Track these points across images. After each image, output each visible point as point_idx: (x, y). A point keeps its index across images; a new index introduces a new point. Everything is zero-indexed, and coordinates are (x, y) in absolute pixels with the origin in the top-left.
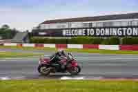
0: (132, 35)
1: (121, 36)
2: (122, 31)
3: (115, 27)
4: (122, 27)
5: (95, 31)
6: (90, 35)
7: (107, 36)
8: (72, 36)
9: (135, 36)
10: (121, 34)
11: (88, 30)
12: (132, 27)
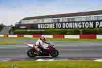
0: (89, 28)
1: (80, 28)
2: (82, 24)
3: (76, 22)
4: (81, 22)
6: (58, 28)
7: (71, 28)
8: (45, 29)
9: (91, 28)
10: (81, 27)
11: (57, 24)
12: (89, 22)
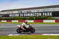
0: (39, 16)
2: (35, 14)
5: (23, 15)
6: (21, 16)
7: (28, 16)
9: (40, 16)
11: (20, 14)
12: (39, 13)
